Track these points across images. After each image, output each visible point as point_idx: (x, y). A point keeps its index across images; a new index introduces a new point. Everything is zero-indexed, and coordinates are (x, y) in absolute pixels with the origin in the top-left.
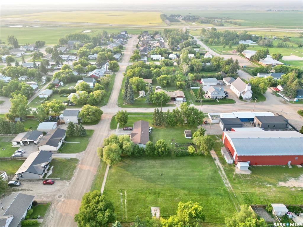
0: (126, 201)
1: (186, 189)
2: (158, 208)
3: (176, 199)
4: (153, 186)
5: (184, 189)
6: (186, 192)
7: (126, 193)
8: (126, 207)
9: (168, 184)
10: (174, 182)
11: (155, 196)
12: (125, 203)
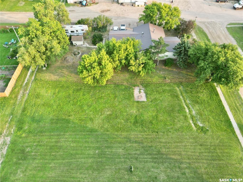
0: (187, 111)
1: (87, 131)
2: (136, 100)
3: (108, 113)
4: (147, 138)
6: (89, 125)
7: (193, 125)
8: (183, 102)
9: (120, 143)
11: (142, 118)
12: (186, 107)
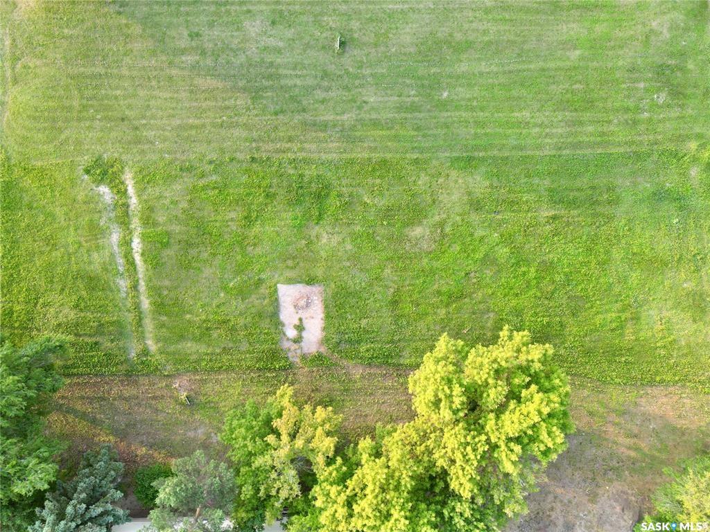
0: (137, 245)
1: (483, 159)
2: (315, 289)
3: (418, 231)
4: (290, 140)
5: (470, 159)
6: (479, 183)
8: (142, 283)
9: (376, 124)
10: (414, 108)
11: (298, 211)
12: (138, 259)
